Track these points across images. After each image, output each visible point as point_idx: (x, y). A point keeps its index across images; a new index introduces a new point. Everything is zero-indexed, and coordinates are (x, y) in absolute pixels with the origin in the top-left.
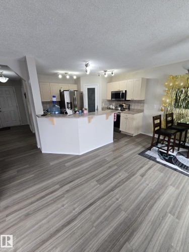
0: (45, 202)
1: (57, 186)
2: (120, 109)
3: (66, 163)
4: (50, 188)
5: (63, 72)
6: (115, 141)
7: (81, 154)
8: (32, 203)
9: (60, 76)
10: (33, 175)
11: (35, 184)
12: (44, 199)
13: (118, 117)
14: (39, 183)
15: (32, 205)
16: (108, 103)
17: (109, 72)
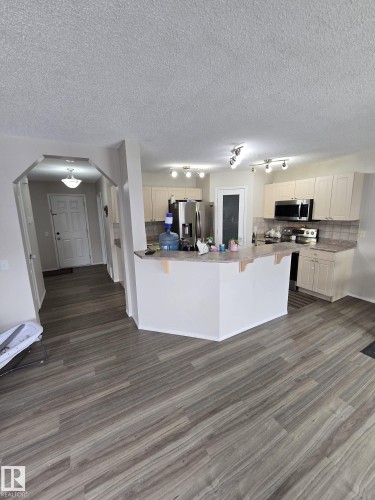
0: (164, 463)
1: (184, 421)
2: (294, 238)
3: (192, 359)
4: (169, 422)
5: (180, 166)
6: (290, 313)
7: (221, 339)
8: (136, 460)
9: (174, 175)
10: (127, 384)
11: (135, 409)
12: (161, 453)
13: (295, 257)
14: (142, 406)
15: (137, 467)
16: (265, 225)
17: (276, 162)
